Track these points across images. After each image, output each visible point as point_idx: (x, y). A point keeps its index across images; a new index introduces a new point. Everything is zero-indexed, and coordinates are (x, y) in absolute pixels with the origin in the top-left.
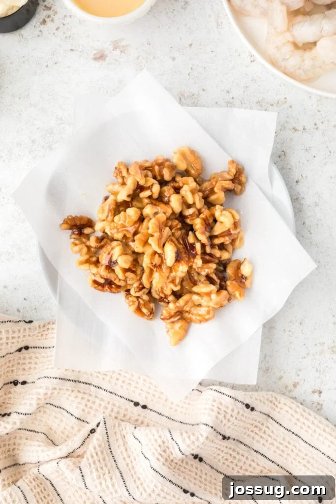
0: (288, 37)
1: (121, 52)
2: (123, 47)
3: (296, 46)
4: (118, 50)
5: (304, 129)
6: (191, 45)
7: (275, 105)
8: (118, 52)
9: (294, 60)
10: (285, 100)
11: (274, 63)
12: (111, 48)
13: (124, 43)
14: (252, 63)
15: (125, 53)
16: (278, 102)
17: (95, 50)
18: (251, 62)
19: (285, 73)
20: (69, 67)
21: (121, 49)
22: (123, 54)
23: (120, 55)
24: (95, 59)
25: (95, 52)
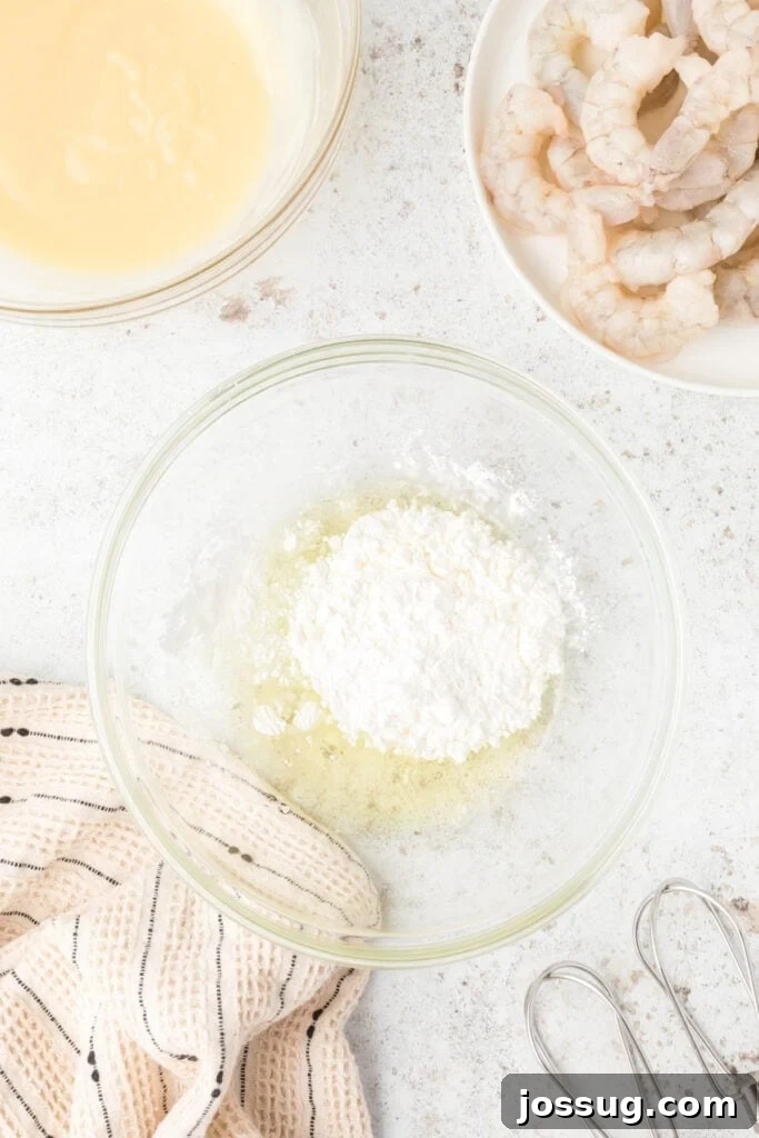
0: (609, 275)
1: (279, 302)
2: (281, 292)
3: (625, 290)
4: (270, 299)
5: (645, 454)
6: (416, 289)
7: (586, 406)
8: (271, 301)
9: (622, 319)
10: (607, 396)
11: (583, 324)
12: (257, 296)
13: (281, 286)
14: (540, 322)
15: (285, 306)
16: (593, 402)
17: (225, 299)
18: (538, 320)
19: (605, 344)
20: (173, 334)
21: (278, 298)
22: (280, 307)
23: (276, 309)
24: (225, 317)
25: (226, 303)
